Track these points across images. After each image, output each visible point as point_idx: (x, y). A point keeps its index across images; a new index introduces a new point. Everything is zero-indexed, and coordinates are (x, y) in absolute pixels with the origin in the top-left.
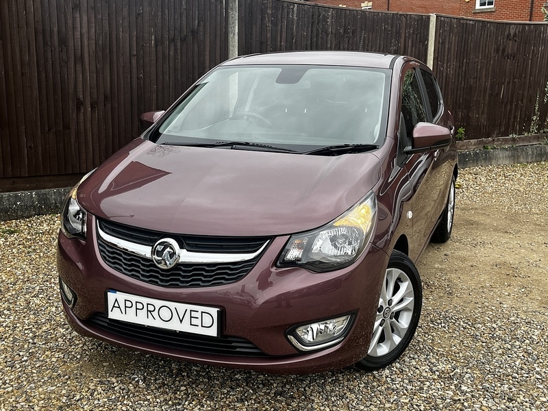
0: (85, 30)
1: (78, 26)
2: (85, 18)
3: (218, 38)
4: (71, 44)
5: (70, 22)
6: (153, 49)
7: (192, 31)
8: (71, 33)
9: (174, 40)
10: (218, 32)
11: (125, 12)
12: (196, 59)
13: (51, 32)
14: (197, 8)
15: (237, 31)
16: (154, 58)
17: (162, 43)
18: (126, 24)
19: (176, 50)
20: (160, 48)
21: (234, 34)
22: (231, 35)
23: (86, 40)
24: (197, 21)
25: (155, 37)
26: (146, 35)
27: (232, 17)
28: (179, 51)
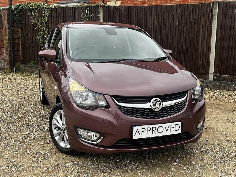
0: (153, 22)
1: (151, 20)
2: (153, 17)
3: (207, 21)
4: (148, 27)
5: (148, 19)
6: (177, 27)
7: (194, 19)
8: (148, 23)
9: (186, 23)
10: (207, 19)
11: (167, 15)
12: (196, 30)
13: (142, 23)
14: (198, 10)
15: (217, 18)
16: (177, 30)
17: (181, 25)
18: (167, 19)
19: (187, 27)
20: (180, 27)
21: (215, 19)
22: (213, 20)
23: (153, 25)
24: (197, 15)
25: (178, 23)
26: (175, 22)
27: (215, 12)
28: (188, 28)
